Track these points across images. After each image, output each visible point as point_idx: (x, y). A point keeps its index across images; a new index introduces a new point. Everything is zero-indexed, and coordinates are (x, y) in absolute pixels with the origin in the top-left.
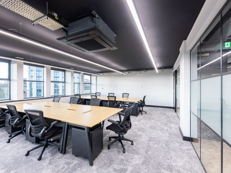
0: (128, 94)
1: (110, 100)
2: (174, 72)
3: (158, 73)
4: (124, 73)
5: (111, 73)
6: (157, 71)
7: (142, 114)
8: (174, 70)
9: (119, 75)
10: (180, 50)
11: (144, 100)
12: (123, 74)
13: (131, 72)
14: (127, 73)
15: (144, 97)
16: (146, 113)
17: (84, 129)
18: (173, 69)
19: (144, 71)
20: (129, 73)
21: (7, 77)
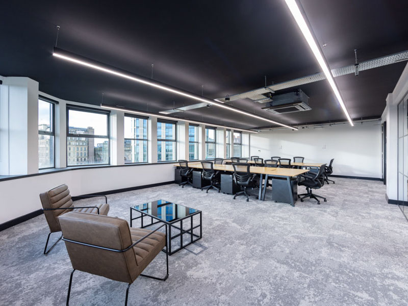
0: (303, 158)
1: (282, 164)
2: (383, 124)
3: (353, 127)
4: (296, 128)
5: (275, 129)
6: (352, 123)
7: (328, 184)
8: (382, 122)
9: (288, 131)
10: (387, 100)
11: (330, 166)
12: (293, 130)
13: (307, 126)
14: (300, 127)
15: (332, 161)
16: (334, 183)
17: (286, 179)
18: (381, 120)
19: (329, 124)
20: (303, 128)
21: (106, 134)
